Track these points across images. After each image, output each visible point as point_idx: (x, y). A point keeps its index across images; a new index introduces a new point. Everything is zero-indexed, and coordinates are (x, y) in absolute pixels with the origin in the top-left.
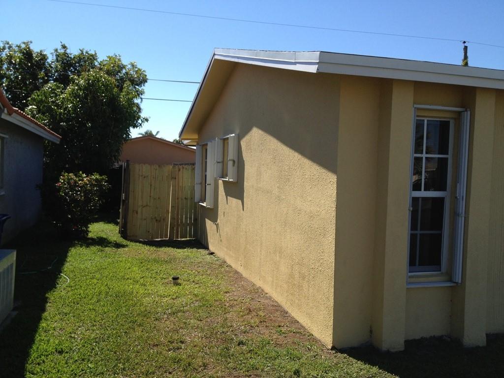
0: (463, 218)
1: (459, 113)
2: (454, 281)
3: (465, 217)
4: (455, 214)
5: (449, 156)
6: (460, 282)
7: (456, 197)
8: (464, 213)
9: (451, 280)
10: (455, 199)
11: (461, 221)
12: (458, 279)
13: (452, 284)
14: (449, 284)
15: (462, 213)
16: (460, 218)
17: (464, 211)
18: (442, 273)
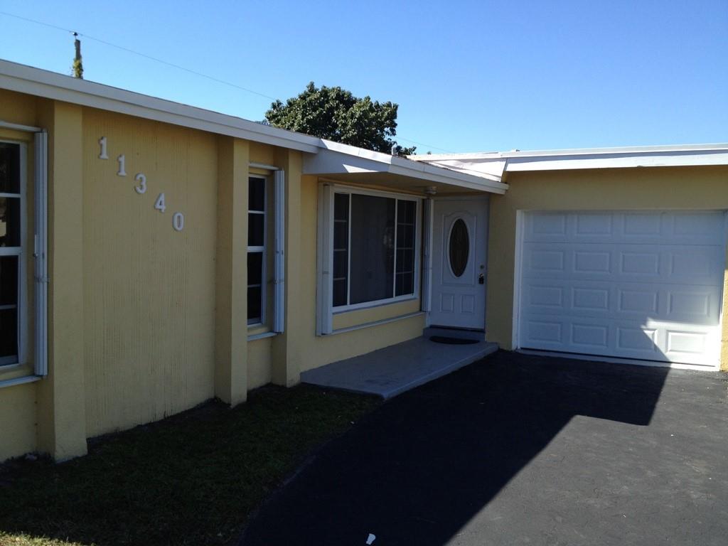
0: (46, 284)
1: (33, 134)
2: (38, 374)
3: (48, 283)
4: (34, 279)
5: (22, 196)
6: (46, 373)
7: (34, 255)
8: (46, 276)
9: (33, 374)
10: (33, 257)
11: (43, 288)
12: (43, 370)
13: (35, 379)
14: (30, 380)
15: (43, 276)
16: (41, 284)
17: (46, 273)
18: (20, 366)
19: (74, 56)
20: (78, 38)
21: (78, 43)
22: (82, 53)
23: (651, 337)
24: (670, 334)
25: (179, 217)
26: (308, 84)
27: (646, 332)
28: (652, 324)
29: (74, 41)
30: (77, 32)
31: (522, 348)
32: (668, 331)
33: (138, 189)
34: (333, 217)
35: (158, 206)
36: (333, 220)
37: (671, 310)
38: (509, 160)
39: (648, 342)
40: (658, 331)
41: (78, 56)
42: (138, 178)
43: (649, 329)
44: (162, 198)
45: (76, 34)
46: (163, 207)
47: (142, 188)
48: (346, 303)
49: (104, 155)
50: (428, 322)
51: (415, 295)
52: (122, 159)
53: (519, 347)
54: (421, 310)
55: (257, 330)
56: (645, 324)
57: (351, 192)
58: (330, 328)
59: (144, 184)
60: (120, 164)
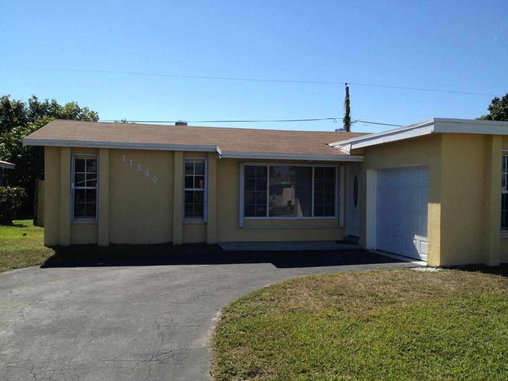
22: (349, 93)
23: (415, 244)
24: (422, 243)
25: (155, 178)
27: (414, 241)
28: (416, 237)
29: (346, 88)
30: (347, 83)
31: (377, 250)
32: (421, 241)
33: (137, 169)
36: (244, 178)
38: (352, 143)
39: (414, 247)
40: (417, 240)
42: (137, 166)
44: (147, 172)
47: (139, 169)
48: (266, 216)
49: (124, 160)
50: (347, 233)
51: (336, 217)
52: (131, 161)
53: (375, 249)
54: (339, 225)
55: (197, 221)
56: (413, 237)
57: (268, 165)
58: (241, 225)
59: (140, 168)
60: (130, 162)
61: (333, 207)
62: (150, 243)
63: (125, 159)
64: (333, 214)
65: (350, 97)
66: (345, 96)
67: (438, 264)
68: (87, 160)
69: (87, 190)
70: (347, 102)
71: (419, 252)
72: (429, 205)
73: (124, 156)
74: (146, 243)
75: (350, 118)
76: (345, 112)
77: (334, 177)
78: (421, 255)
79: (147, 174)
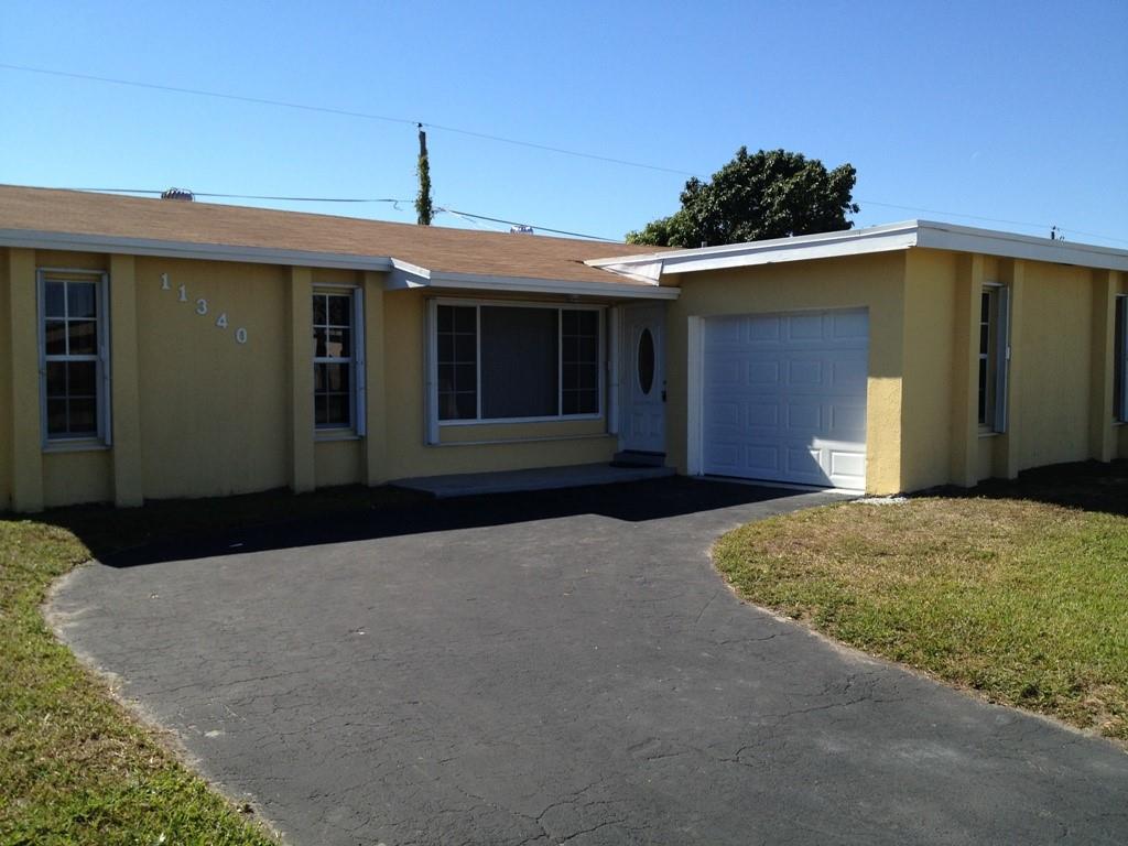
5: (98, 319)
19: (418, 151)
20: (423, 129)
21: (423, 136)
22: (427, 147)
23: (815, 457)
24: (834, 454)
25: (242, 333)
26: (738, 149)
27: (813, 452)
28: (817, 443)
29: (418, 133)
30: (422, 122)
31: (706, 475)
32: (832, 451)
33: (199, 311)
34: (436, 329)
35: (219, 323)
36: (436, 333)
37: (833, 425)
38: (664, 262)
39: (813, 463)
40: (821, 449)
41: (424, 152)
42: (199, 302)
43: (814, 449)
44: (224, 317)
45: (420, 125)
46: (225, 325)
47: (202, 310)
48: (475, 417)
49: (165, 286)
50: (622, 446)
51: (600, 415)
52: (183, 288)
53: (702, 473)
54: (607, 431)
55: (340, 433)
56: (811, 444)
57: (478, 304)
58: (435, 439)
59: (204, 307)
60: (180, 292)
61: (594, 394)
62: (236, 492)
63: (169, 285)
64: (594, 410)
65: (429, 156)
66: (419, 152)
67: (896, 490)
68: (70, 286)
69: (71, 363)
70: (424, 166)
71: (827, 473)
72: (871, 381)
73: (165, 277)
74: (226, 492)
75: (430, 202)
76: (420, 188)
77: (594, 331)
78: (832, 478)
79: (223, 321)
